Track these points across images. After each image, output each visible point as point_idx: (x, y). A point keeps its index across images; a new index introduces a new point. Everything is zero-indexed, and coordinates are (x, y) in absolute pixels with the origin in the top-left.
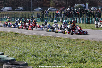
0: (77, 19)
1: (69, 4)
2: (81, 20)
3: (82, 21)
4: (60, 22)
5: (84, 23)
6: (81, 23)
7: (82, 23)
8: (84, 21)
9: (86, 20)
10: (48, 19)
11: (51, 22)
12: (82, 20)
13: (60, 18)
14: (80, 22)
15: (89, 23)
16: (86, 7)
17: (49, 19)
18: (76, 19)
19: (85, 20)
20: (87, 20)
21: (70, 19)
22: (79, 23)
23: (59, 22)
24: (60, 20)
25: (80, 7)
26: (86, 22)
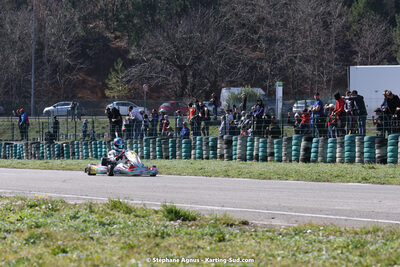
0: (309, 140)
2: (334, 148)
3: (342, 152)
4: (215, 157)
5: (351, 160)
6: (333, 160)
7: (342, 162)
8: (352, 150)
9: (366, 144)
10: (148, 145)
11: (167, 158)
12: (342, 146)
13: (215, 140)
14: (329, 155)
15: (383, 161)
17: (154, 143)
18: (303, 143)
19: (357, 143)
20: (371, 147)
21: (272, 143)
22: (324, 161)
23: (207, 158)
24: (214, 148)
26: (366, 155)
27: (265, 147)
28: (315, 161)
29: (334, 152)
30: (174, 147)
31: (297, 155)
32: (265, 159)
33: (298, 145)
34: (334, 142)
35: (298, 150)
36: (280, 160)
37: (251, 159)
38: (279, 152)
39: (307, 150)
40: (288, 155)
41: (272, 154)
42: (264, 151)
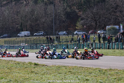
0: (109, 44)
1: (99, 25)
2: (114, 45)
3: (116, 46)
4: (89, 48)
5: (118, 49)
6: (114, 49)
7: (116, 49)
8: (118, 46)
10: (74, 45)
12: (116, 45)
13: (89, 44)
16: (120, 29)
19: (119, 44)
20: (122, 45)
22: (112, 49)
24: (89, 46)
25: (114, 29)
26: (121, 47)
27: (100, 45)
28: (111, 49)
29: (114, 47)
30: (80, 45)
31: (107, 47)
32: (100, 49)
33: (107, 45)
34: (114, 44)
35: (107, 46)
36: (103, 49)
37: (97, 48)
38: (103, 47)
39: (109, 46)
40: (105, 47)
41: (101, 47)
42: (100, 46)
